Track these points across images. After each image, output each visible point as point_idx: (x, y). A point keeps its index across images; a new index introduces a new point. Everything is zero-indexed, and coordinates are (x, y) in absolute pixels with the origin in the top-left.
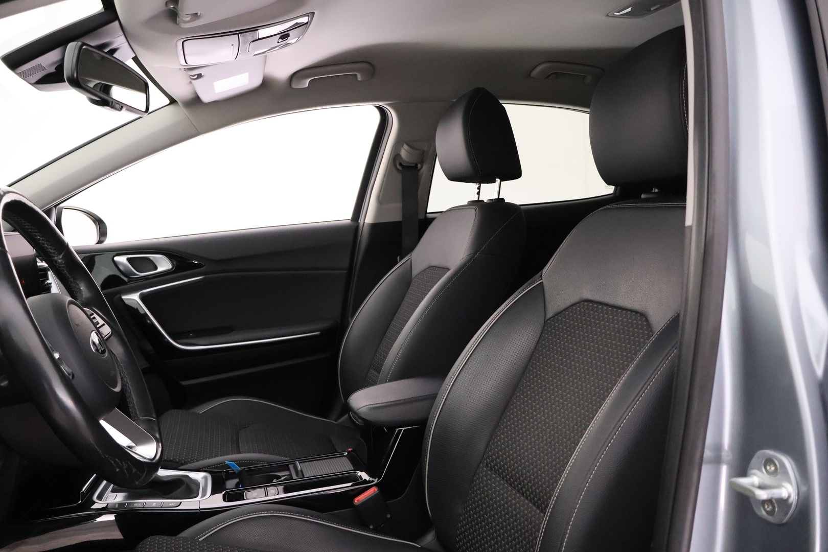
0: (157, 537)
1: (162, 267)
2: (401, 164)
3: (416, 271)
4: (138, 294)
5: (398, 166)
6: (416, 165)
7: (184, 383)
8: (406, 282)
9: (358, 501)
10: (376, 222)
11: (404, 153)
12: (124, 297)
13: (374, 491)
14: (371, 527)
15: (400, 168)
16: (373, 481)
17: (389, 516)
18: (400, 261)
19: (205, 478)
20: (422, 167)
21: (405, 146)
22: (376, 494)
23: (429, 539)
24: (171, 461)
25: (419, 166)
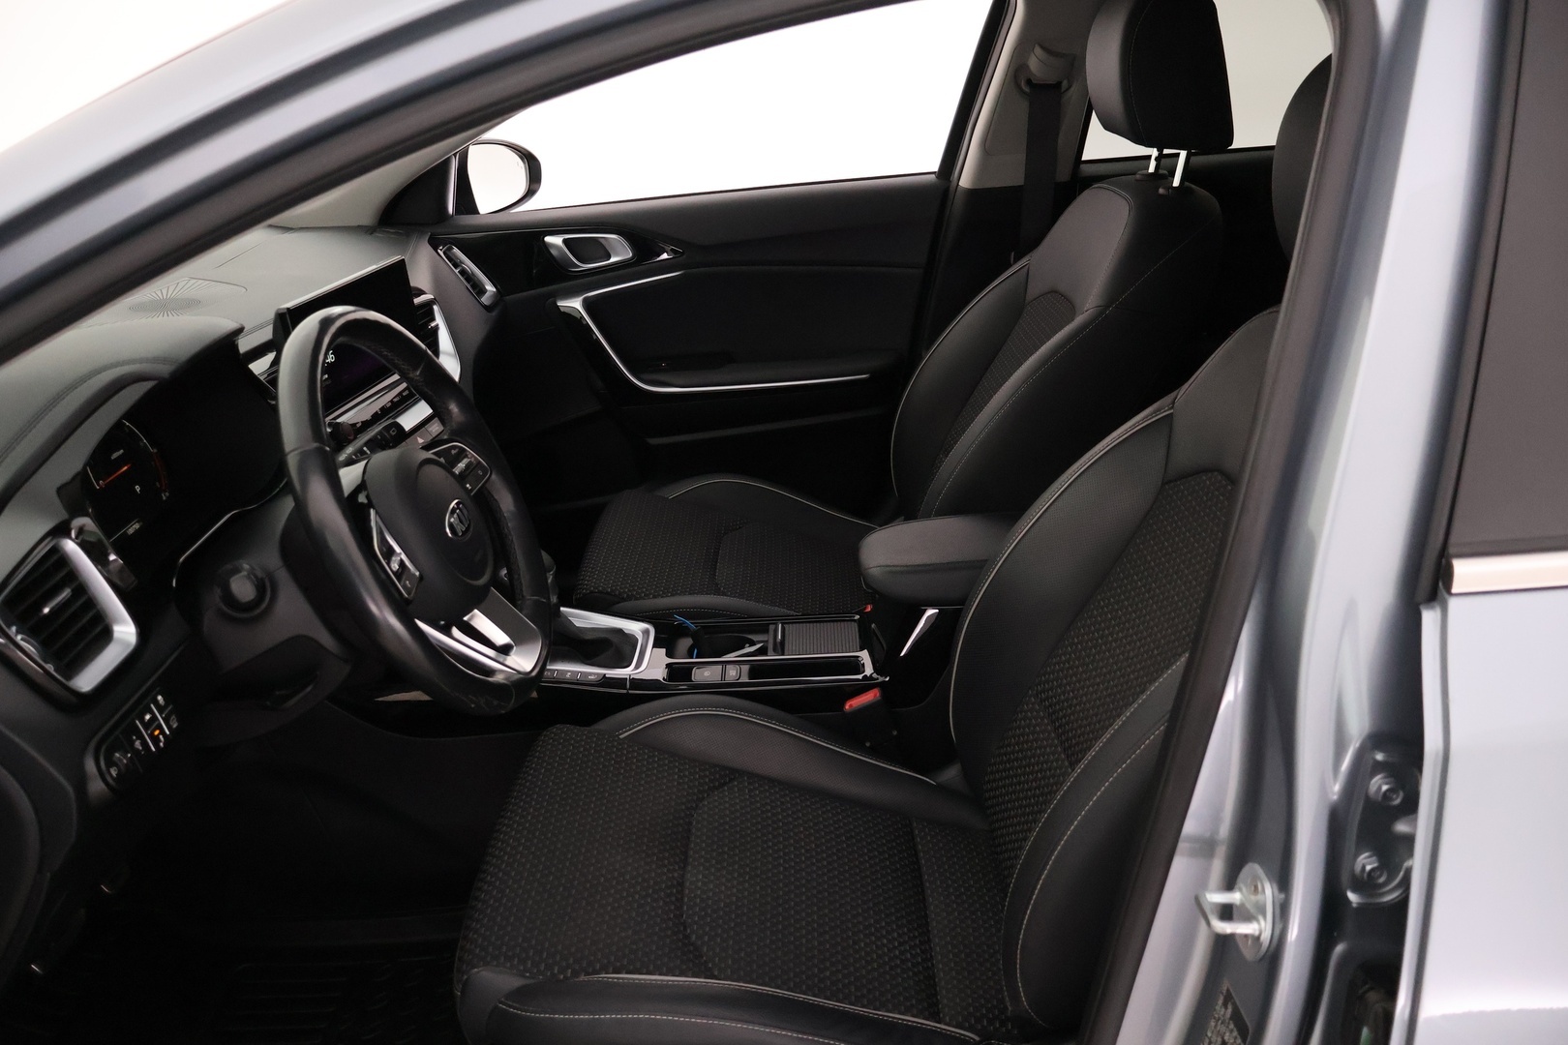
0: (566, 728)
1: (617, 255)
2: (1029, 82)
3: (1033, 291)
4: (581, 298)
5: (1023, 84)
6: (1059, 84)
7: (654, 441)
8: (1015, 309)
9: (851, 706)
10: (977, 187)
11: (1035, 63)
12: (560, 303)
13: (875, 695)
14: (868, 744)
15: (1027, 89)
16: (877, 679)
17: (895, 733)
18: (1015, 262)
19: (646, 632)
20: (1070, 87)
21: (1038, 50)
22: (878, 701)
23: (951, 774)
24: (608, 593)
25: (1065, 84)
